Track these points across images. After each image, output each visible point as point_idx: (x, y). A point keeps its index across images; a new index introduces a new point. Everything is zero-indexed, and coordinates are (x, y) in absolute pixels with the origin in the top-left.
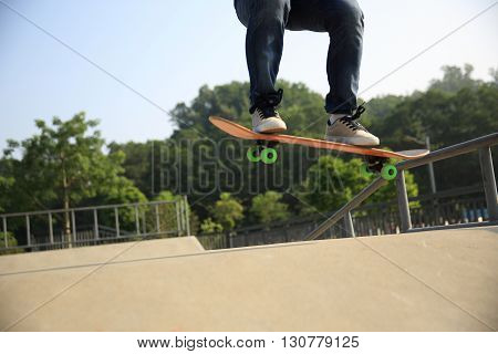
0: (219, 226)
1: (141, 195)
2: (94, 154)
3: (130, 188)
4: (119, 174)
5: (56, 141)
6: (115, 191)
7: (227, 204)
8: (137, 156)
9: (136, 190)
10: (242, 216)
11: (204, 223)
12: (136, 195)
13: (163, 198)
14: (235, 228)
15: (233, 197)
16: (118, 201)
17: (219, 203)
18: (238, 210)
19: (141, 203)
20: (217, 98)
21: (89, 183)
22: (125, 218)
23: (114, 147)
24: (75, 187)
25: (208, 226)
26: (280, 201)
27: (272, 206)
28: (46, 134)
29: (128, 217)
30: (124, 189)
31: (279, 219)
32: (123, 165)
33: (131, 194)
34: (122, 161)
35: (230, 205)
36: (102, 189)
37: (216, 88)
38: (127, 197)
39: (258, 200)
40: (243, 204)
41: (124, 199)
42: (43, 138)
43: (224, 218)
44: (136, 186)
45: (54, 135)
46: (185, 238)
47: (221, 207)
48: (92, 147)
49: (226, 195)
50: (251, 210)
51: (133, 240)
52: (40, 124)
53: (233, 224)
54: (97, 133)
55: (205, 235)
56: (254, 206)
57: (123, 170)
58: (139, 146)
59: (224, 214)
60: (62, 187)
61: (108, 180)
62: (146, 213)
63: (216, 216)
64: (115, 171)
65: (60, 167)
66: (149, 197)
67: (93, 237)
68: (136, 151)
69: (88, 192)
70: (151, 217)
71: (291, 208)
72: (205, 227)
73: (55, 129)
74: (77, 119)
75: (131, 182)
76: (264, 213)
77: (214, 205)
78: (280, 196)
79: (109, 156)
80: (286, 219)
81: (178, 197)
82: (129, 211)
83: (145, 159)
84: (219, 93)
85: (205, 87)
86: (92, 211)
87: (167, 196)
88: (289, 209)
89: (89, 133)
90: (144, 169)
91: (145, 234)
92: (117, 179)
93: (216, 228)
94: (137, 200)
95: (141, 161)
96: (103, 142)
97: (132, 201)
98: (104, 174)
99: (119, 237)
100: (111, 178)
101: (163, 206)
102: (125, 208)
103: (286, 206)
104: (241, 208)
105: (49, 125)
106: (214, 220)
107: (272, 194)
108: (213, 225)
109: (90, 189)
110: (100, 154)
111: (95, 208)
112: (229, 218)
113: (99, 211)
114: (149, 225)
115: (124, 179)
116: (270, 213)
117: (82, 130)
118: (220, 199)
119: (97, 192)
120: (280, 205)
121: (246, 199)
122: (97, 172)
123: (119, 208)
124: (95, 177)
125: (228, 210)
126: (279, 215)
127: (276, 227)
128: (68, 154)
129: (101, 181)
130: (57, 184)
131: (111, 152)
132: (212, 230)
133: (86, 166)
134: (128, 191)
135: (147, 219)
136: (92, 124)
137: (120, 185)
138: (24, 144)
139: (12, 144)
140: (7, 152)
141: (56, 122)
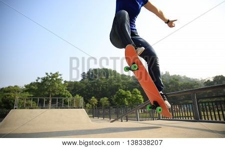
0: (91, 105)
1: (71, 95)
2: (60, 83)
4: (66, 89)
5: (50, 79)
6: (64, 94)
8: (71, 85)
10: (97, 103)
15: (95, 98)
16: (64, 96)
17: (91, 99)
19: (71, 97)
23: (65, 82)
24: (54, 92)
25: (88, 105)
26: (108, 100)
27: (105, 101)
31: (107, 105)
33: (68, 95)
34: (67, 86)
35: (94, 100)
36: (61, 93)
39: (101, 99)
41: (66, 96)
42: (47, 77)
45: (50, 77)
46: (81, 109)
48: (59, 81)
49: (93, 97)
52: (47, 74)
53: (94, 105)
54: (61, 77)
56: (100, 101)
58: (72, 82)
60: (50, 91)
63: (90, 103)
65: (50, 86)
66: (73, 96)
69: (57, 93)
70: (73, 101)
71: (110, 102)
73: (50, 75)
74: (57, 73)
75: (69, 92)
76: (103, 103)
79: (64, 84)
80: (109, 105)
83: (73, 85)
86: (56, 99)
87: (78, 96)
89: (59, 77)
90: (73, 88)
92: (65, 90)
96: (62, 80)
97: (68, 97)
99: (63, 107)
101: (76, 99)
104: (97, 101)
105: (49, 74)
107: (106, 98)
111: (58, 98)
112: (93, 103)
114: (72, 104)
116: (105, 103)
117: (57, 76)
119: (59, 94)
121: (98, 99)
122: (60, 88)
123: (64, 99)
128: (53, 82)
129: (61, 90)
130: (49, 90)
132: (89, 107)
133: (57, 86)
136: (60, 75)
137: (66, 92)
138: (42, 79)
139: (39, 78)
140: (37, 80)
141: (51, 74)
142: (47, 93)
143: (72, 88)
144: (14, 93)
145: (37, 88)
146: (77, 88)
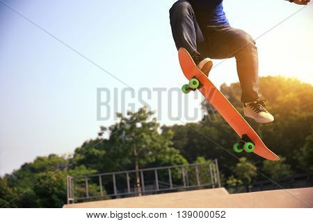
0: (240, 181)
1: (184, 160)
2: (153, 133)
3: (177, 155)
4: (170, 146)
6: (167, 157)
7: (244, 165)
8: (180, 133)
9: (181, 157)
10: (256, 174)
11: (229, 179)
12: (181, 160)
13: (199, 162)
14: (252, 182)
15: (249, 160)
16: (169, 164)
17: (239, 165)
18: (253, 170)
19: (184, 165)
20: (233, 91)
21: (150, 153)
22: (174, 176)
23: (165, 129)
24: (142, 156)
26: (285, 162)
27: (278, 167)
28: (123, 121)
29: (176, 176)
30: (173, 156)
31: (284, 176)
32: (172, 140)
33: (178, 160)
34: (171, 137)
35: (247, 166)
36: (159, 156)
37: (232, 84)
38: (175, 162)
40: (256, 165)
41: (173, 163)
42: (121, 124)
43: (243, 175)
44: (181, 154)
45: (128, 122)
46: (217, 189)
47: (240, 168)
48: (151, 129)
49: (243, 159)
50: (263, 170)
51: (181, 191)
52: (119, 115)
53: (250, 180)
54: (155, 119)
55: (231, 187)
56: (265, 166)
57: (172, 143)
58: (181, 126)
59: (244, 172)
60: (134, 156)
61: (163, 150)
62: (188, 173)
63: (237, 174)
64: (167, 144)
65: (132, 142)
66: (190, 162)
67: (155, 188)
68: (180, 130)
69: (150, 159)
70: (192, 176)
71: (293, 168)
72: (230, 182)
73: (128, 117)
74: (141, 111)
75: (178, 151)
76: (273, 171)
77: (235, 166)
78: (284, 159)
79: (163, 134)
80: (289, 176)
81: (209, 161)
82: (177, 171)
83: (186, 135)
84: (234, 88)
85: (224, 85)
86: (154, 171)
87: (201, 160)
88: (291, 168)
90: (185, 143)
91: (188, 187)
92: (168, 149)
93: (237, 183)
94: (182, 163)
95: (183, 137)
96: (158, 125)
97: (178, 164)
98: (159, 146)
99: (171, 188)
100: (165, 148)
101: (200, 167)
102: (174, 169)
103: (289, 166)
104: (255, 169)
105: (125, 115)
106: (236, 177)
108: (235, 180)
109: (151, 156)
110: (156, 133)
111: (155, 169)
112: (246, 175)
113: (158, 171)
114: (191, 181)
115: (173, 149)
116: (278, 171)
117: (144, 119)
118: (239, 162)
119: (156, 158)
120: (284, 166)
121: (258, 162)
122: (155, 144)
123: (171, 169)
124: (154, 148)
125: (246, 170)
126: (284, 173)
127: (282, 181)
128: (137, 134)
129: (158, 151)
130: (130, 154)
131: (163, 132)
132: (234, 184)
134: (176, 157)
135: (189, 177)
136: (151, 113)
137: (171, 154)
138: (110, 128)
139: (103, 129)
140: (100, 134)
141: (128, 114)
142: (128, 161)
143: (185, 141)
144: (53, 170)
145: (104, 152)
146: (195, 141)
